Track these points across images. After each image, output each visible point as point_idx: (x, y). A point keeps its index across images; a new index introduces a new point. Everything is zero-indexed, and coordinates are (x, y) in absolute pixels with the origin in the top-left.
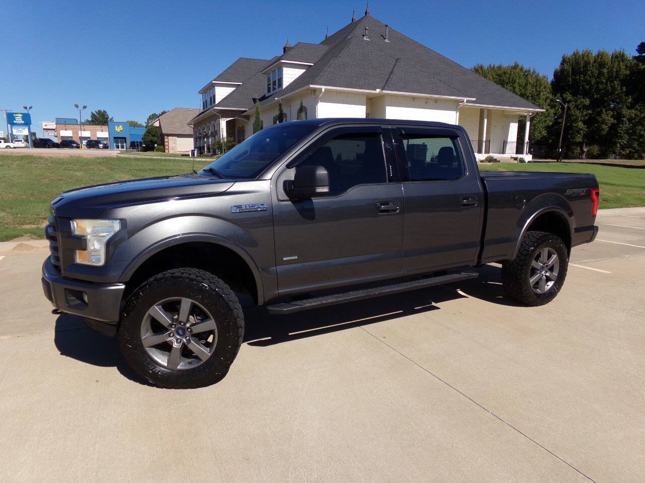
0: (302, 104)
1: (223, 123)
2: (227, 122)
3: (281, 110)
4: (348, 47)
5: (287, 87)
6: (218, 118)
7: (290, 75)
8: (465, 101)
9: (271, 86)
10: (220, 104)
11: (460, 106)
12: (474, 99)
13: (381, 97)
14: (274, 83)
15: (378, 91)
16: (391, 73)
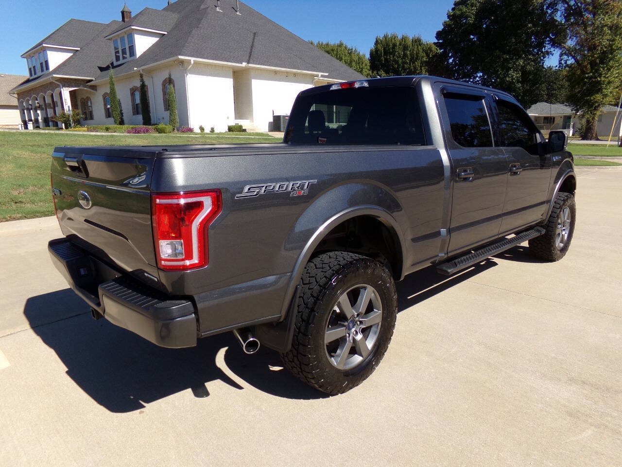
1: (66, 93)
2: (71, 92)
3: (142, 81)
4: (206, 18)
5: (140, 57)
7: (143, 44)
8: (320, 76)
9: (120, 54)
11: (316, 80)
12: (327, 74)
13: (246, 70)
14: (124, 52)
15: (244, 64)
16: (252, 47)
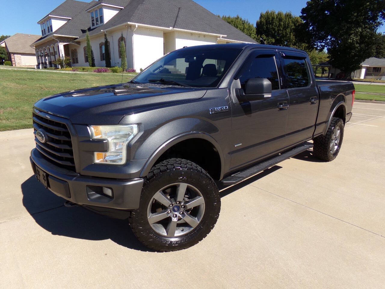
0: (122, 35)
1: (61, 46)
2: (64, 46)
3: (106, 38)
5: (106, 23)
6: (57, 42)
7: (109, 15)
8: (221, 37)
9: (95, 22)
10: (56, 32)
11: (218, 40)
12: (226, 36)
13: (172, 32)
14: (97, 21)
15: (171, 28)
16: (177, 17)
